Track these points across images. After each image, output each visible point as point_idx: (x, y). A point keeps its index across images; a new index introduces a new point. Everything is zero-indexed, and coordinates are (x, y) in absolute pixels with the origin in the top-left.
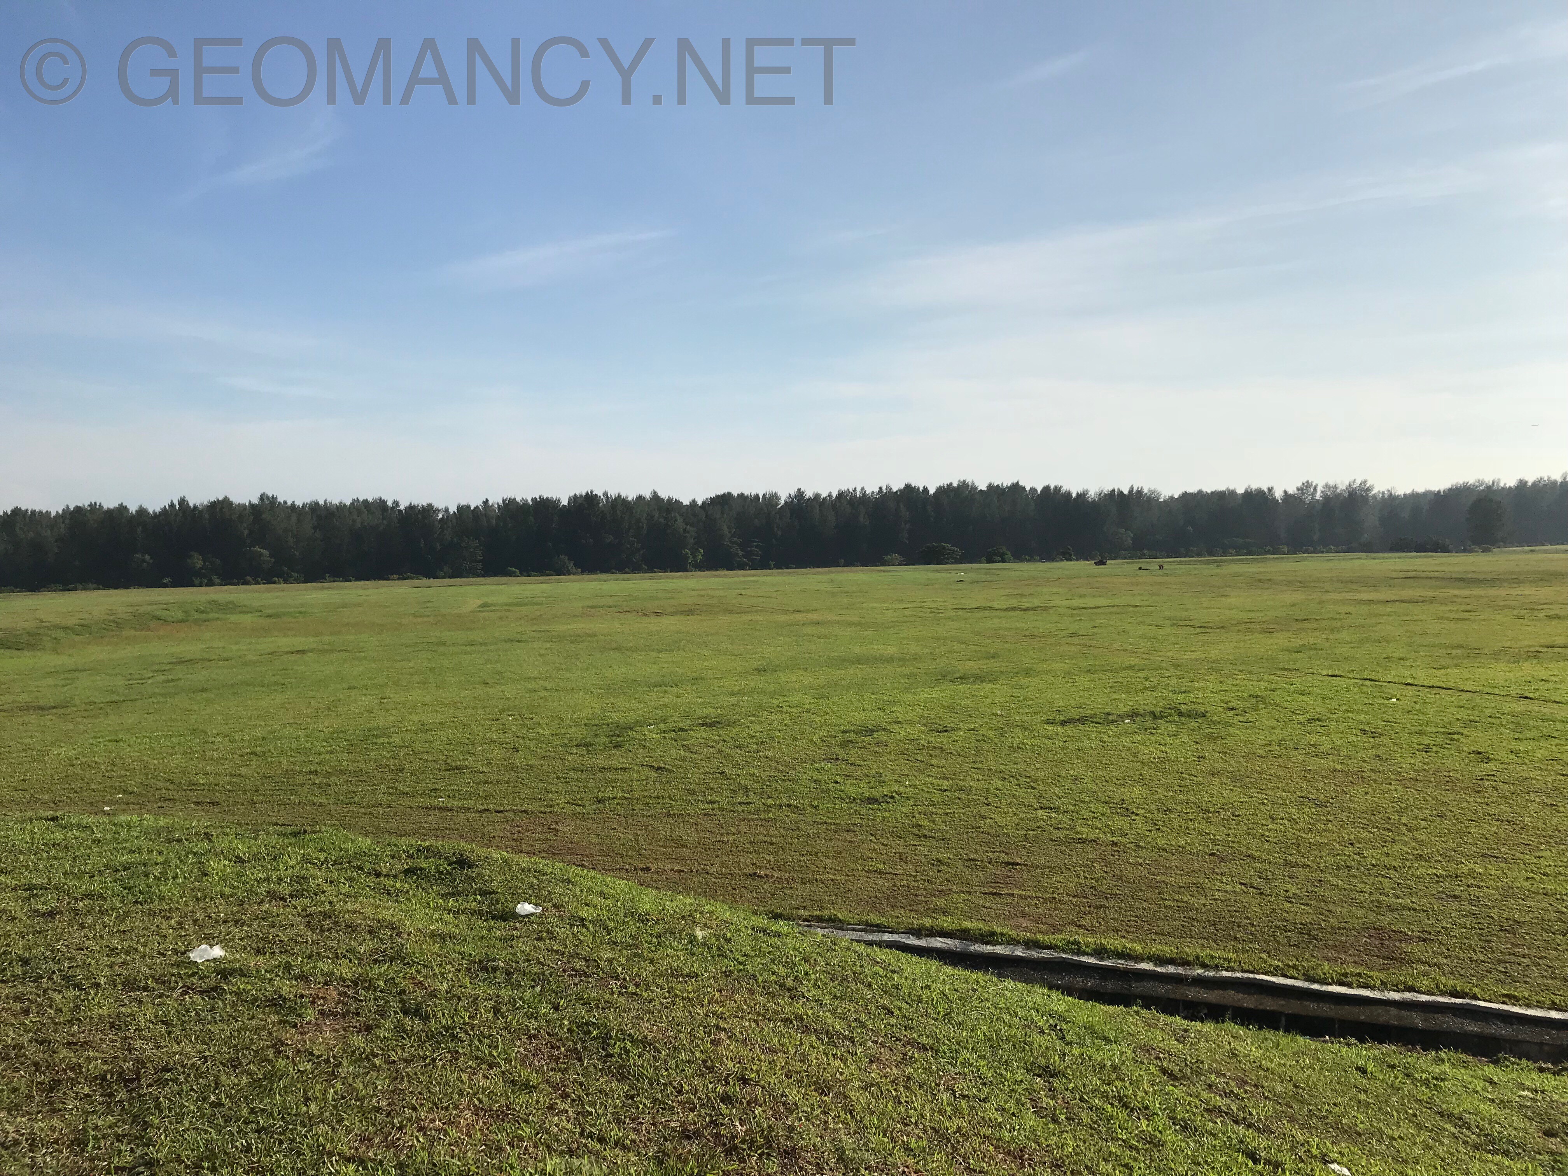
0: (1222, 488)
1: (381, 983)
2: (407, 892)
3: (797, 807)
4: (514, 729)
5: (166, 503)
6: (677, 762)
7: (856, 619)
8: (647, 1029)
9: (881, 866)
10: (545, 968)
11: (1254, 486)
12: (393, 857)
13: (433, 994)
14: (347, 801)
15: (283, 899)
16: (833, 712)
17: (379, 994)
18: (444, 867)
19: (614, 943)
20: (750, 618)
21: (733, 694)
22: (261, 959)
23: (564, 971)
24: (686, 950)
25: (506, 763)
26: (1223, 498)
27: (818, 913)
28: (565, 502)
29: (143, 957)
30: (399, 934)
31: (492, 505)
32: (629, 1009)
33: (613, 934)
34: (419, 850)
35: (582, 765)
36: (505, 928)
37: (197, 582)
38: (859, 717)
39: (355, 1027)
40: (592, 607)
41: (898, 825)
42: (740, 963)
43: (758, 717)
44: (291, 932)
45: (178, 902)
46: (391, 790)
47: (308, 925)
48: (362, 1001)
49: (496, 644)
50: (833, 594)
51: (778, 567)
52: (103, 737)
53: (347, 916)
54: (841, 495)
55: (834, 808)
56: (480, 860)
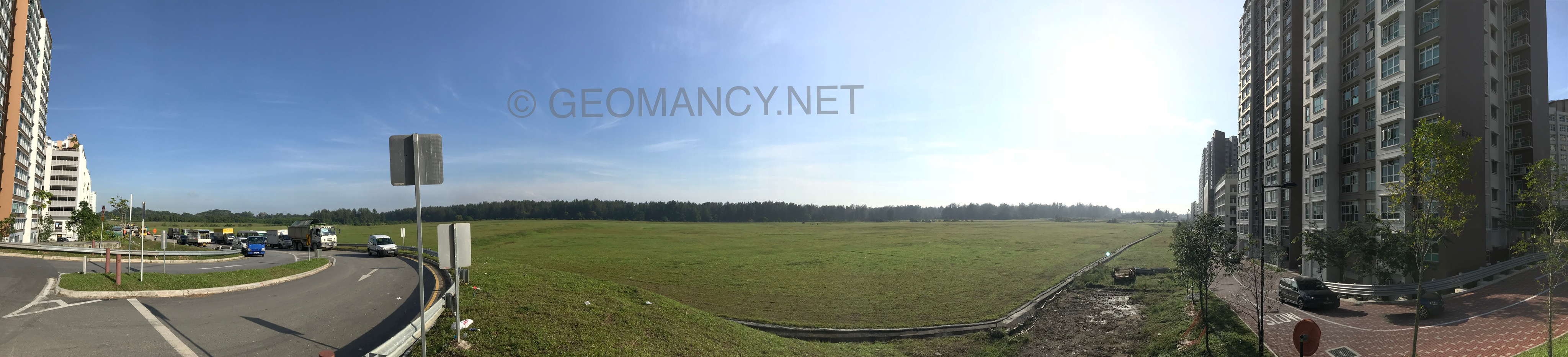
0: (832, 205)
1: (619, 314)
2: (624, 296)
3: (719, 286)
4: (650, 261)
5: (573, 200)
6: (689, 273)
9: (739, 302)
10: (652, 316)
11: (840, 205)
12: (622, 288)
13: (628, 318)
14: (612, 274)
15: (601, 294)
16: (731, 261)
17: (618, 316)
18: (630, 291)
19: (668, 312)
21: (706, 256)
22: (597, 305)
25: (647, 269)
26: (832, 208)
28: (666, 203)
30: (623, 305)
32: (669, 327)
33: (668, 310)
34: (627, 287)
35: (666, 271)
36: (644, 306)
38: (737, 263)
41: (744, 292)
43: (712, 262)
45: (581, 291)
46: (620, 272)
47: (605, 300)
48: (615, 317)
52: (559, 254)
53: (612, 299)
54: (739, 203)
55: (729, 287)
56: (639, 290)
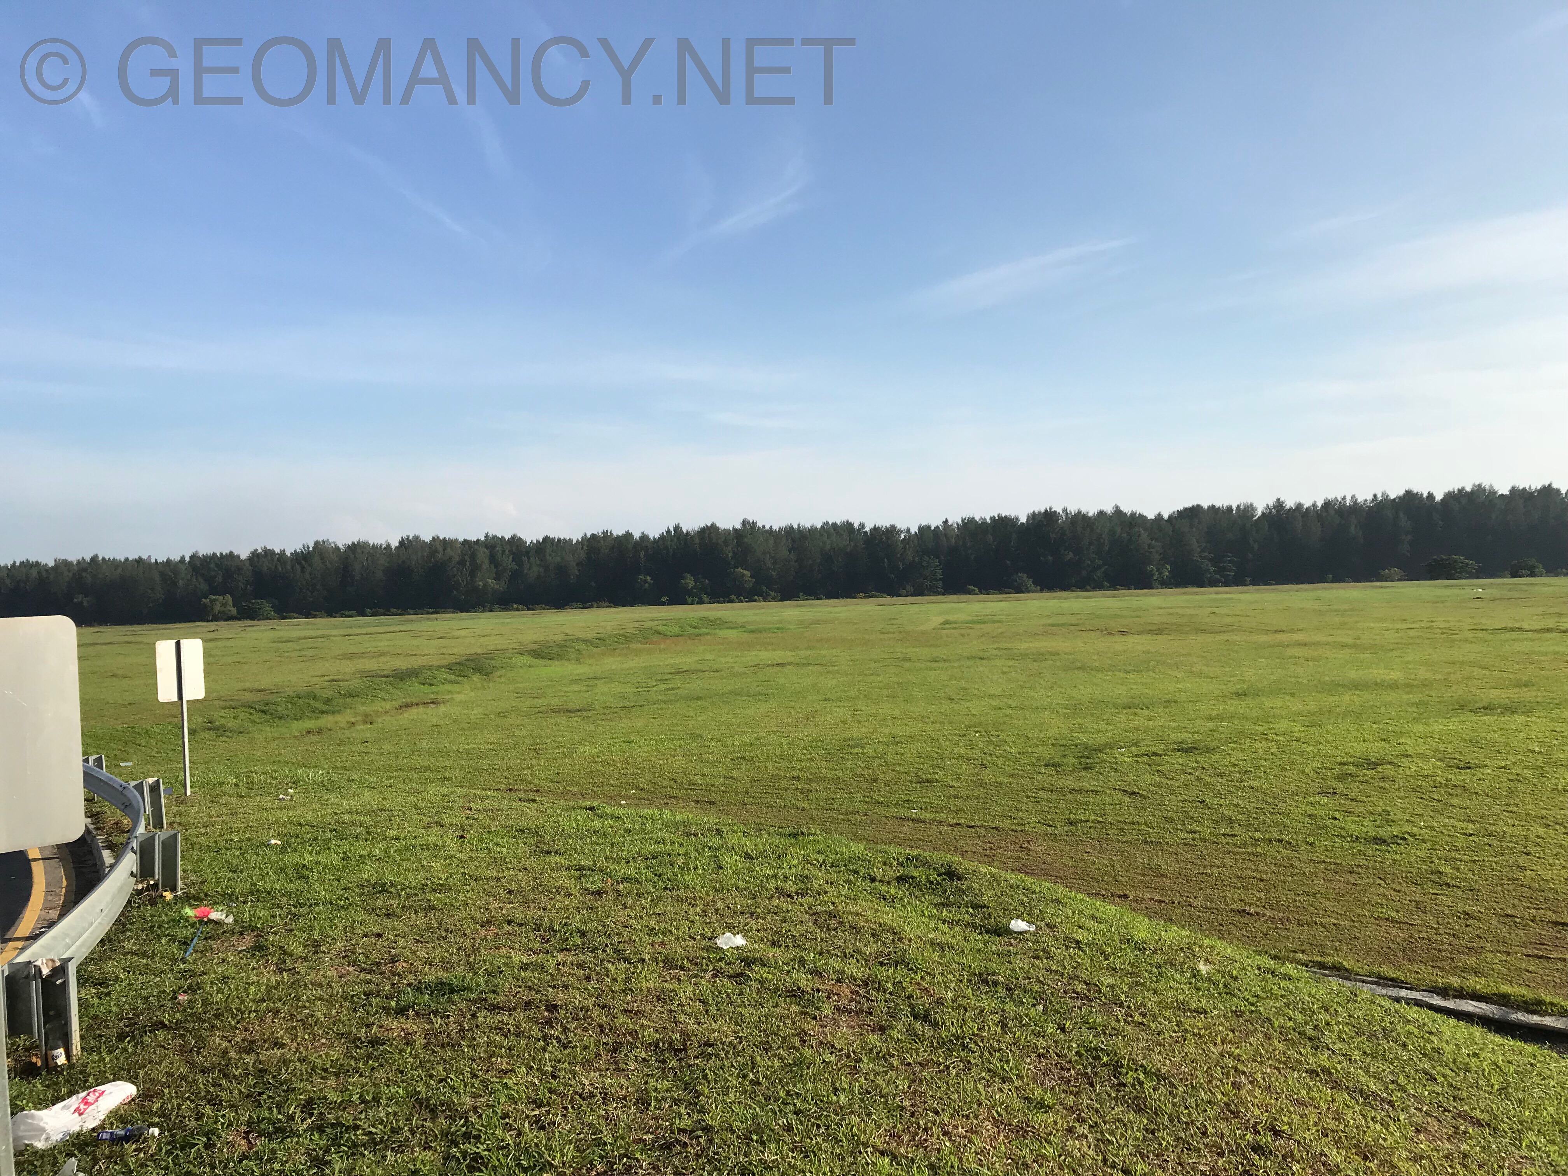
1: (890, 985)
2: (901, 899)
3: (1290, 843)
4: (981, 745)
5: (664, 530)
6: (1151, 788)
7: (1349, 640)
8: (1157, 1061)
9: (1394, 914)
10: (1046, 987)
12: (885, 864)
13: (940, 1002)
14: (827, 807)
15: (789, 896)
16: (1327, 741)
17: (888, 996)
18: (934, 877)
19: (1114, 969)
20: (1226, 638)
21: (1211, 719)
22: (778, 951)
23: (1065, 992)
24: (1190, 984)
25: (974, 779)
27: (1319, 959)
28: (1023, 520)
29: (678, 939)
30: (900, 939)
31: (952, 525)
32: (1138, 1039)
33: (1111, 959)
34: (908, 859)
35: (1052, 785)
36: (1000, 943)
37: (690, 600)
38: (1358, 748)
39: (870, 1026)
40: (1053, 625)
41: (1412, 870)
42: (1252, 1004)
43: (1240, 744)
44: (802, 928)
45: (700, 892)
46: (867, 799)
47: (815, 922)
48: (872, 1001)
49: (959, 660)
50: (1320, 613)
51: (1254, 583)
52: (618, 738)
53: (850, 917)
55: (1333, 846)
56: (969, 873)
